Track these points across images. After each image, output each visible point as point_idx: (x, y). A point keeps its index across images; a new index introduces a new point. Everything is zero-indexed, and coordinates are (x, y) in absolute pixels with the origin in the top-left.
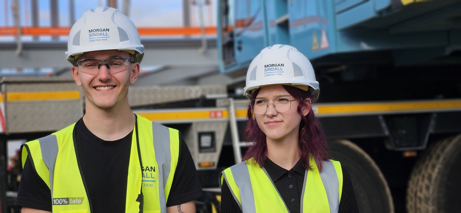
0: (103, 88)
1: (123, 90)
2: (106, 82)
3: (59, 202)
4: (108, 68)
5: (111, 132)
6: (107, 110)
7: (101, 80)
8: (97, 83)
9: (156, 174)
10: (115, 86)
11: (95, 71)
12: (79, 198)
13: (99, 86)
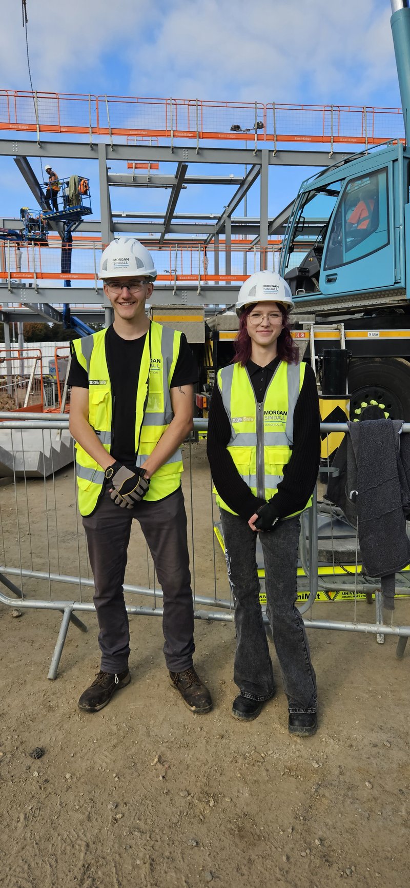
0: (125, 304)
1: (140, 305)
2: (127, 300)
3: (94, 382)
4: (128, 288)
5: (131, 334)
6: (129, 320)
7: (123, 299)
8: (121, 301)
9: (161, 365)
10: (134, 302)
11: (119, 291)
12: (105, 381)
13: (123, 303)
